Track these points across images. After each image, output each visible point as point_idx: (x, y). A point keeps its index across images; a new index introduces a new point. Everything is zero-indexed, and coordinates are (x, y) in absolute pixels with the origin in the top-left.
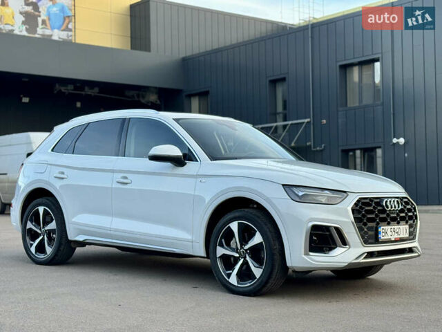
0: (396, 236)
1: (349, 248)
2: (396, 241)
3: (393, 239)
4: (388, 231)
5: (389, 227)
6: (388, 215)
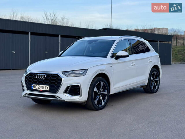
0: (41, 89)
2: (40, 91)
4: (37, 87)
5: (37, 85)
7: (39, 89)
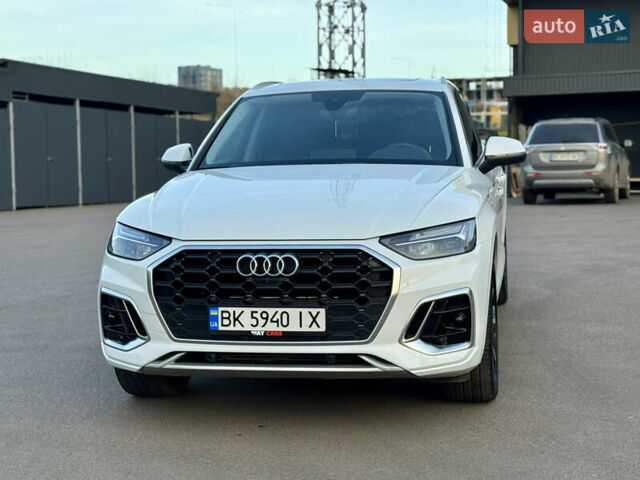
1: (148, 340)
2: (268, 337)
3: (258, 334)
6: (249, 286)
7: (259, 328)
